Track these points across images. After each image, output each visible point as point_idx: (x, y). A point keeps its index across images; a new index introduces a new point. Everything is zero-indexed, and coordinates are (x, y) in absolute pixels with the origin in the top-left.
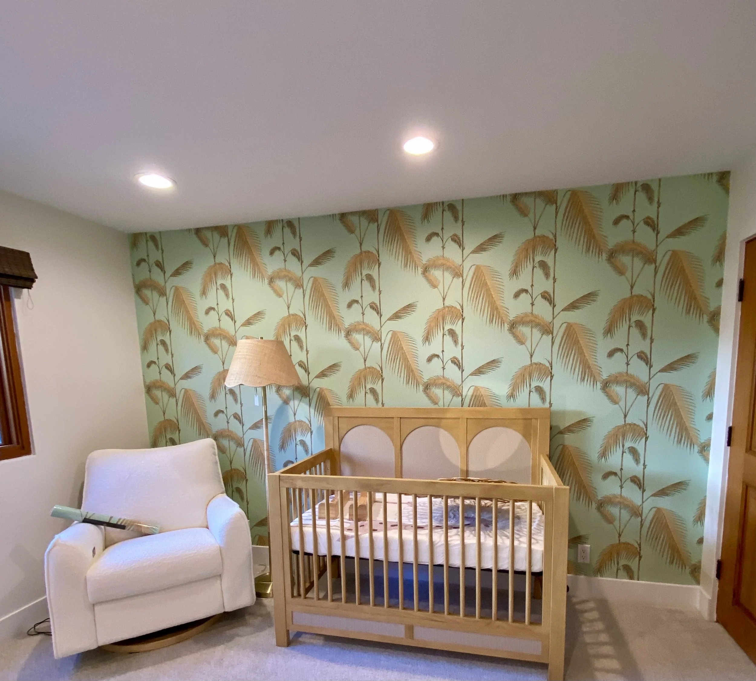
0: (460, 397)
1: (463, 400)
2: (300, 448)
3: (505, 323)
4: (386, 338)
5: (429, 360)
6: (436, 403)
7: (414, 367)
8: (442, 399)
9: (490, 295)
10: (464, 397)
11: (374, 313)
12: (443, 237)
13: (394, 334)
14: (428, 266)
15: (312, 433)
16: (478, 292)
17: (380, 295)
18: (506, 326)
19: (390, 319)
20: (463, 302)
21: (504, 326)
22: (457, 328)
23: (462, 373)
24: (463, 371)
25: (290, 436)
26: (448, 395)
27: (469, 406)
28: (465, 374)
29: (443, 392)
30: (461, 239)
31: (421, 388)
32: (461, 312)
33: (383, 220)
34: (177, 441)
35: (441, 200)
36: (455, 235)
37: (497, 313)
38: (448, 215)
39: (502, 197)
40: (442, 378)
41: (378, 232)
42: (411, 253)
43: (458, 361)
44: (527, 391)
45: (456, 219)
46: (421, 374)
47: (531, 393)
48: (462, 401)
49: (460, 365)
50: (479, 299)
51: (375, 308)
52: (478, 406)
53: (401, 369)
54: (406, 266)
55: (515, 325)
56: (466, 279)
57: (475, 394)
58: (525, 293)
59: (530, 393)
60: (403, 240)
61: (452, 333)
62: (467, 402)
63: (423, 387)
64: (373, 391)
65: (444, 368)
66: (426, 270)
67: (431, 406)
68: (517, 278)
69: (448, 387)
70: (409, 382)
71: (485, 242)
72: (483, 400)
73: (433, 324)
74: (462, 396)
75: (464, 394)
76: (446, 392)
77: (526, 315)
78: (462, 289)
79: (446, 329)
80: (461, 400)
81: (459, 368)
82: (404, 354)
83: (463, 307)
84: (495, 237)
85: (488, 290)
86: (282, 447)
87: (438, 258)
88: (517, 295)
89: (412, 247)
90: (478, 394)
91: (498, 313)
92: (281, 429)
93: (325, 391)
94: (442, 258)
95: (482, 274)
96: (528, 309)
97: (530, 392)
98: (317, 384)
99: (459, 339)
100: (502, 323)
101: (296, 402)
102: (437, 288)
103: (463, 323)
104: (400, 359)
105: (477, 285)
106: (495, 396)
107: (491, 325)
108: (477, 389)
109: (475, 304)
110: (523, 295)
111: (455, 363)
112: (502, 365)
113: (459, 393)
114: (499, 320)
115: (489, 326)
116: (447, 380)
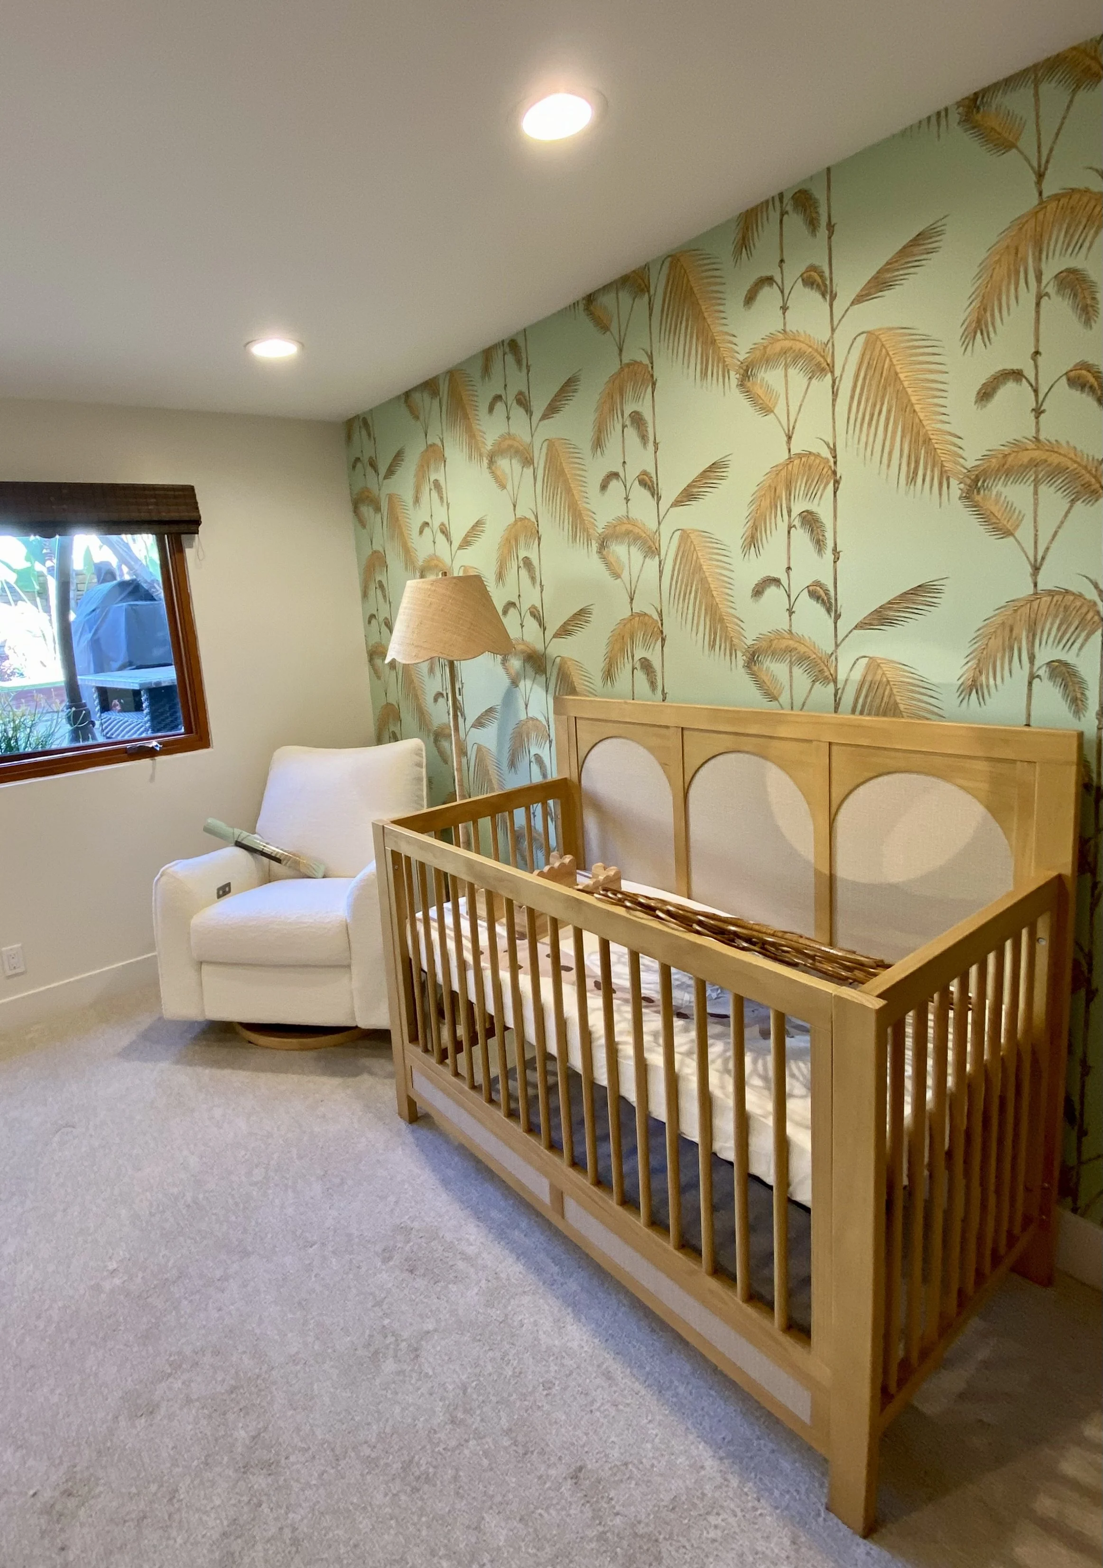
0: (832, 685)
1: (840, 691)
2: (535, 768)
3: (951, 479)
4: (669, 548)
5: (758, 592)
6: (773, 698)
7: (723, 608)
8: (787, 687)
9: (906, 407)
10: (840, 686)
11: (646, 493)
12: (783, 283)
13: (685, 536)
14: (752, 361)
15: (551, 742)
16: (874, 405)
17: (656, 452)
18: (956, 488)
19: (677, 503)
20: (835, 437)
21: (948, 488)
22: (823, 509)
23: (835, 623)
24: (837, 617)
25: (522, 745)
26: (801, 678)
27: (853, 711)
28: (845, 625)
29: (791, 672)
30: (827, 274)
31: (741, 659)
32: (832, 465)
33: (658, 283)
34: (399, 736)
35: (775, 193)
36: (813, 268)
37: (926, 452)
38: (795, 221)
39: (934, 120)
40: (786, 635)
41: (650, 315)
42: (714, 342)
43: (826, 592)
44: (1021, 674)
45: (812, 224)
46: (739, 626)
47: (1036, 681)
48: (836, 695)
49: (830, 603)
50: (878, 421)
51: (648, 483)
52: (877, 715)
53: (699, 617)
54: (704, 374)
55: (984, 482)
56: (841, 376)
57: (869, 678)
58: (1014, 380)
59: (1030, 684)
60: (699, 316)
61: (810, 521)
62: (848, 699)
63: (744, 657)
64: (646, 666)
65: (791, 612)
66: (747, 373)
67: (763, 705)
68: (987, 340)
69: (802, 659)
70: (713, 646)
71: (890, 264)
72: (891, 695)
73: (766, 503)
74: (835, 681)
75: (841, 677)
76: (798, 671)
77: (1017, 446)
78: (834, 405)
79: (796, 511)
80: (833, 691)
81: (829, 611)
82: (703, 581)
83: (835, 450)
84: (919, 239)
85: (901, 394)
86: (512, 764)
87: (772, 339)
88: (986, 394)
89: (716, 329)
90: (878, 677)
91: (932, 452)
92: (510, 730)
93: (569, 663)
94: (781, 336)
95: (884, 351)
96: (1024, 428)
97: (1032, 677)
98: (559, 649)
99: (826, 534)
100: (944, 477)
101: (529, 683)
102: (772, 411)
103: (838, 493)
104: (696, 592)
105: (870, 385)
106: (923, 687)
107: (912, 487)
108: (874, 664)
109: (868, 435)
110: (1009, 388)
111: (818, 598)
112: (945, 600)
113: (827, 673)
114: (933, 471)
115: (907, 493)
116: (800, 640)
